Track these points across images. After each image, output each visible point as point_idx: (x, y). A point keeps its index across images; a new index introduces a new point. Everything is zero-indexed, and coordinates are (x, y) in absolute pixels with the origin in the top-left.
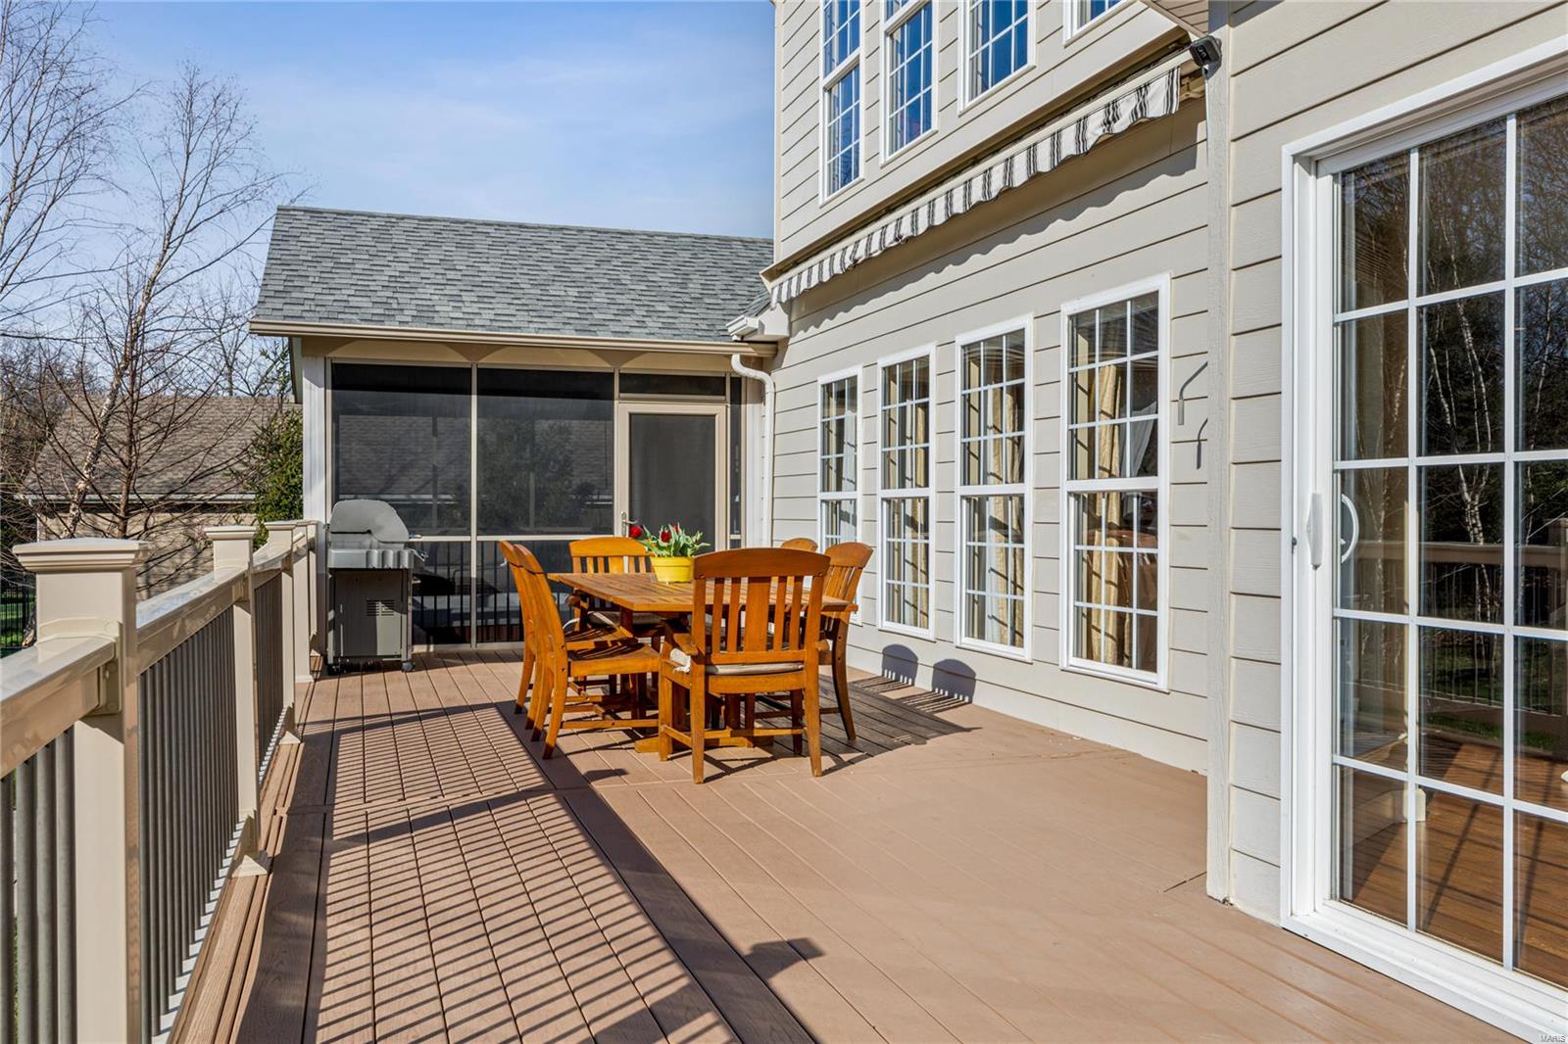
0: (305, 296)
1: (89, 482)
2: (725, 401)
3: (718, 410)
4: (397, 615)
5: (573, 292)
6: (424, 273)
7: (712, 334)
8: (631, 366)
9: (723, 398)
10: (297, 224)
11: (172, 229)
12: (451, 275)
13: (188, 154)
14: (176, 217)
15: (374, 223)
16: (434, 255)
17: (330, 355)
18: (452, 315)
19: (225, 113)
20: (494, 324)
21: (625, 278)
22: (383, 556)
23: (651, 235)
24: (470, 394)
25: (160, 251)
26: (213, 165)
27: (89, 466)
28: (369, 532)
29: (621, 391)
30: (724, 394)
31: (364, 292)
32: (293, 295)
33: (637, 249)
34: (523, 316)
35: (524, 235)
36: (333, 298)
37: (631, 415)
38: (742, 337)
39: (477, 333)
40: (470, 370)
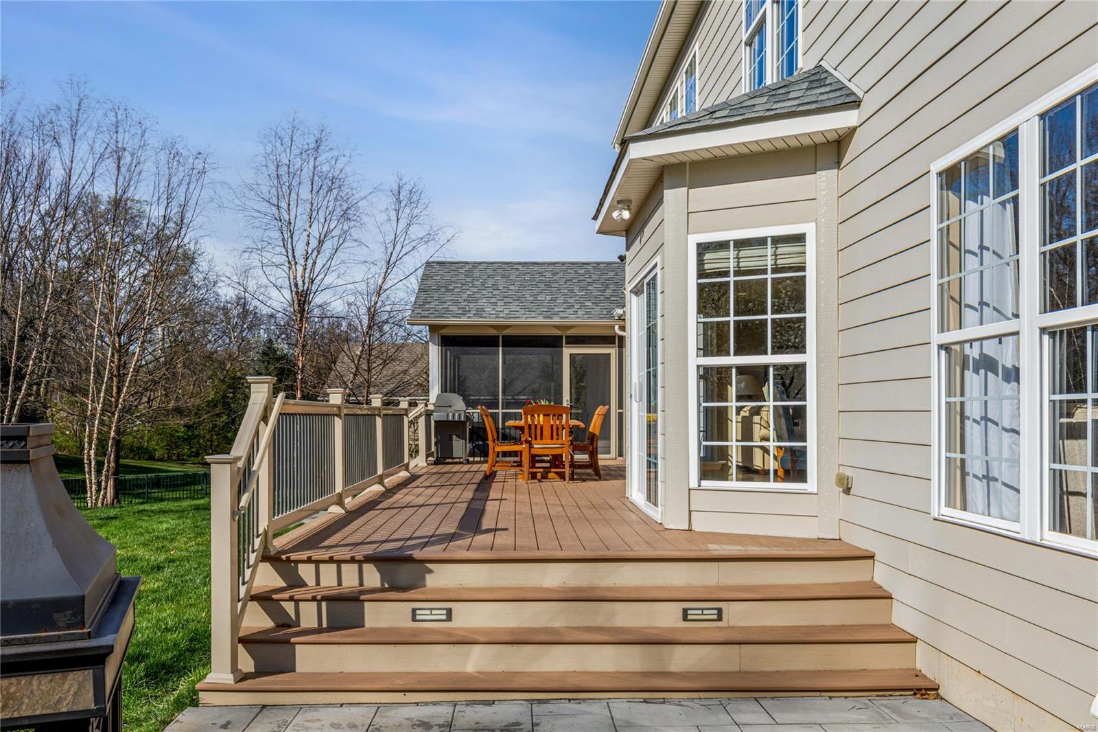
0: (431, 306)
1: (351, 390)
2: (615, 347)
3: (612, 351)
4: (461, 441)
5: (549, 298)
6: (484, 292)
7: (607, 316)
8: (570, 332)
9: (614, 345)
10: (433, 270)
11: (390, 259)
12: (496, 292)
13: (398, 220)
14: (392, 253)
15: (468, 267)
16: (490, 283)
17: (440, 332)
18: (491, 312)
19: (415, 199)
20: (509, 316)
21: (576, 289)
22: (454, 415)
23: (598, 264)
24: (499, 347)
25: (385, 271)
26: (409, 225)
27: (352, 382)
28: (450, 406)
29: (566, 344)
30: (615, 344)
31: (455, 303)
32: (427, 306)
33: (587, 272)
34: (522, 311)
35: (535, 269)
36: (441, 307)
37: (571, 354)
38: (620, 317)
39: (501, 321)
40: (499, 336)
